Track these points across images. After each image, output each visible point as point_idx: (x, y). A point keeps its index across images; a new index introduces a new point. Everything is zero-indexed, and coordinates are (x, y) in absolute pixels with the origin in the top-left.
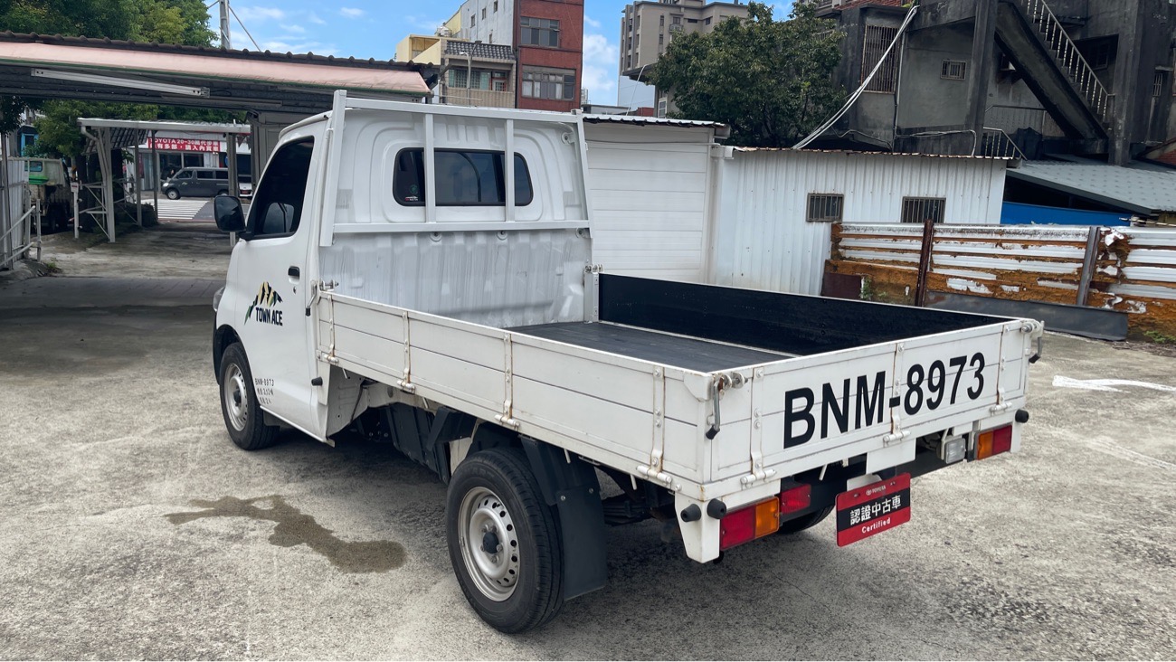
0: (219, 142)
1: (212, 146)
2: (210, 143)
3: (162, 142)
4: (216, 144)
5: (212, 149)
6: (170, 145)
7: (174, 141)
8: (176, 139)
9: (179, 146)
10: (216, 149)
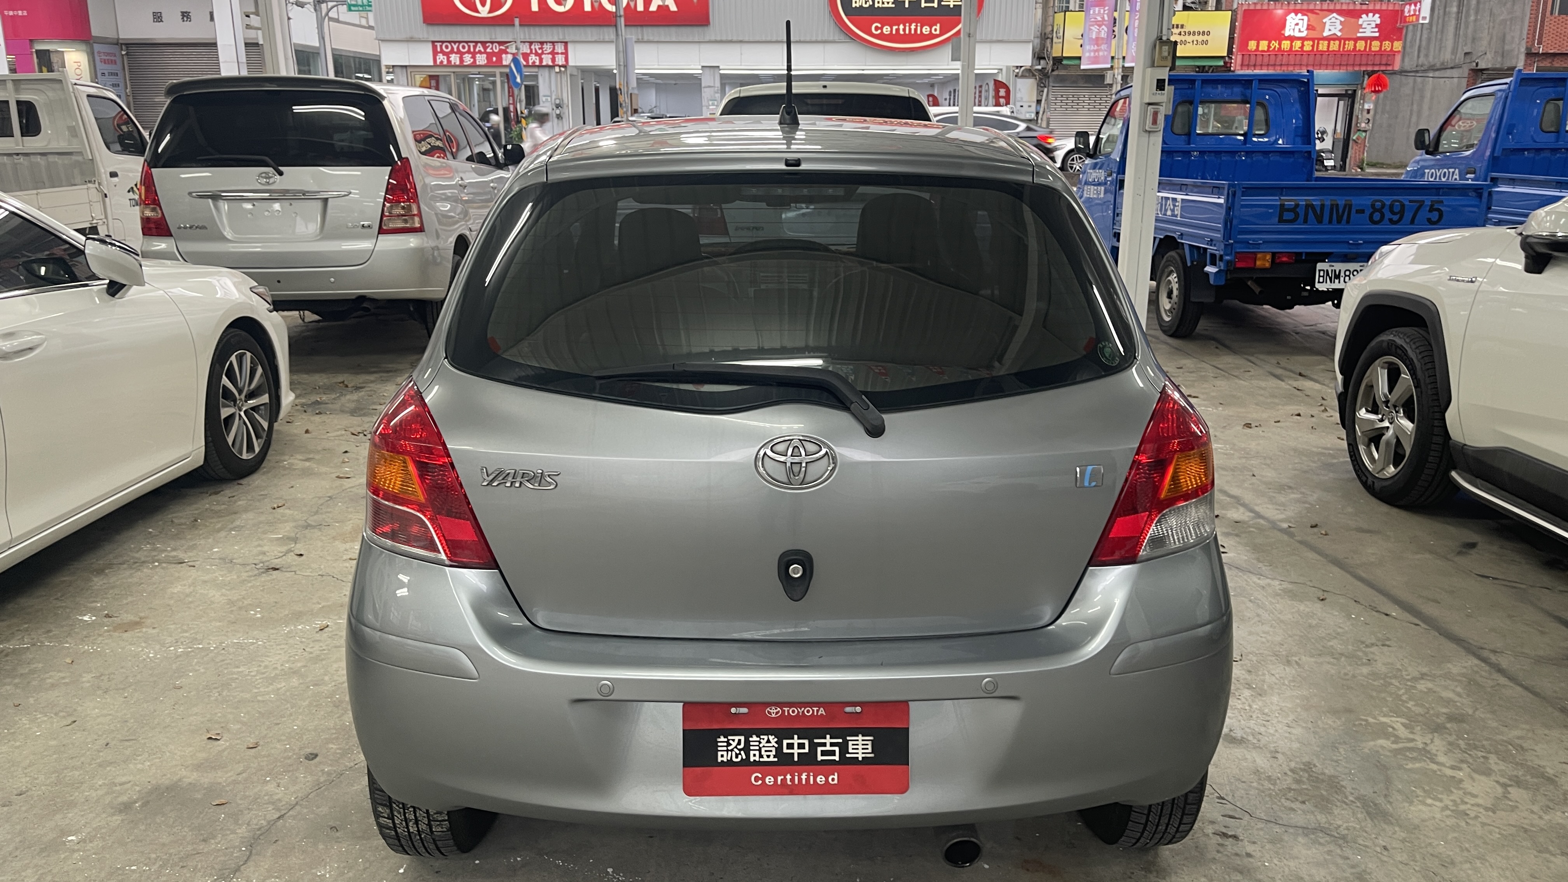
0: (566, 43)
1: (553, 53)
2: (548, 48)
3: (459, 52)
4: (560, 48)
5: (553, 60)
6: (474, 57)
7: (480, 47)
8: (484, 43)
9: (489, 56)
10: (560, 60)
